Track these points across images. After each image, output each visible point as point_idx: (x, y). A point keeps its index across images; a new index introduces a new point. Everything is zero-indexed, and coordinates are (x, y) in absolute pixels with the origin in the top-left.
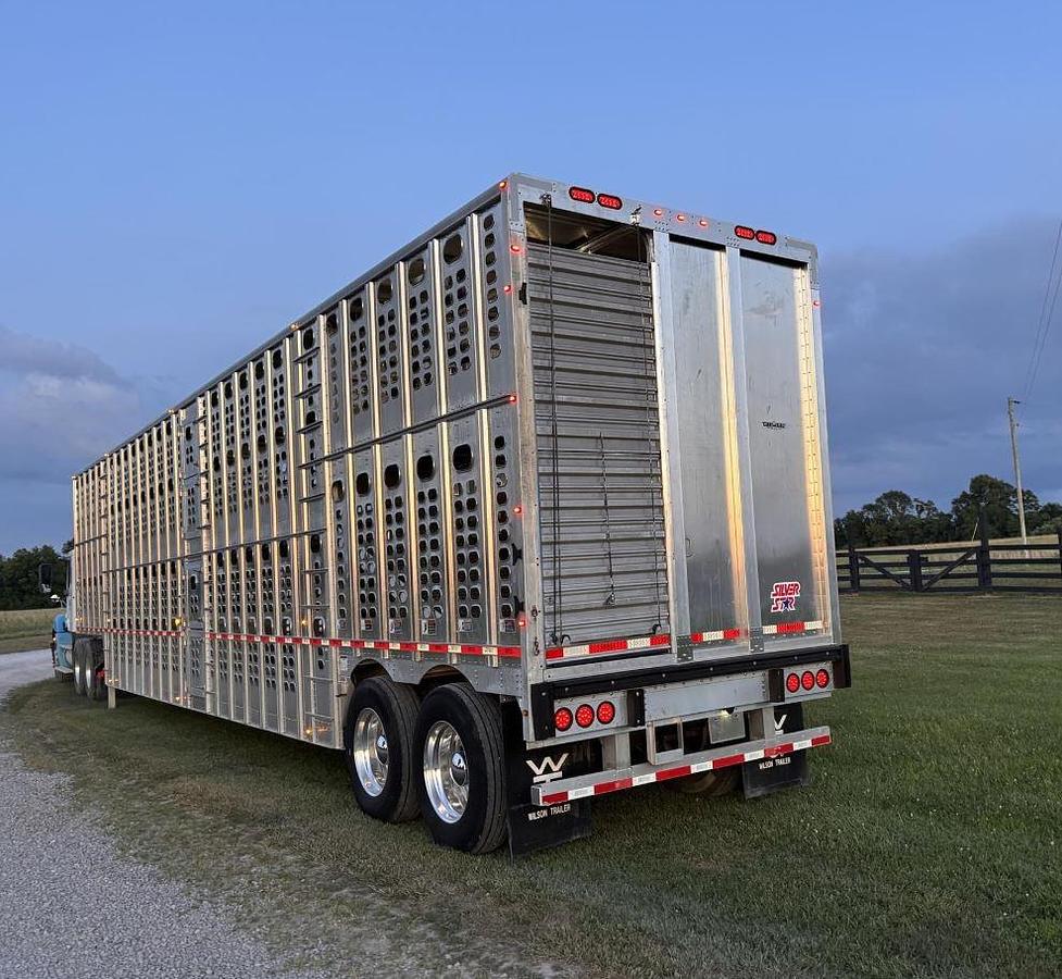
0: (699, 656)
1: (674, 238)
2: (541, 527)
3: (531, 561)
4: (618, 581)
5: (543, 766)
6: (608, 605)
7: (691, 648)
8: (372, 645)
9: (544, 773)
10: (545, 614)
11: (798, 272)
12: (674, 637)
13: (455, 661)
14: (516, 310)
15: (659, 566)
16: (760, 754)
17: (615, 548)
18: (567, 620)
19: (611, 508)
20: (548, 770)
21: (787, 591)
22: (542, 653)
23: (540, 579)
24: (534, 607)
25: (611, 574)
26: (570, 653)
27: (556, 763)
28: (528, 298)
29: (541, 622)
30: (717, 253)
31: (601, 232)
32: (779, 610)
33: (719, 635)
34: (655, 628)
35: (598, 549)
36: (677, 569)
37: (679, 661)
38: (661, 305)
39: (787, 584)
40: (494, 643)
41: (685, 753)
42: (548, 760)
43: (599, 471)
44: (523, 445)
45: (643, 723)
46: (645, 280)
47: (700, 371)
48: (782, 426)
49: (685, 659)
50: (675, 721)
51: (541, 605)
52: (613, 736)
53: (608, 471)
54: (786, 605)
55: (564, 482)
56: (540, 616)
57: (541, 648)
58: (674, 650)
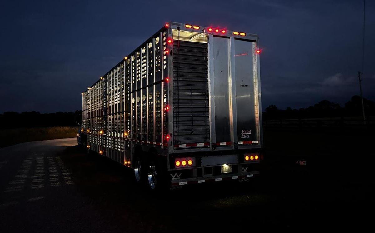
0: (218, 149)
1: (214, 36)
2: (174, 113)
3: (171, 121)
4: (195, 127)
5: (175, 176)
6: (192, 134)
7: (216, 147)
8: (139, 141)
9: (175, 178)
10: (174, 135)
11: (253, 43)
12: (211, 143)
13: (155, 146)
14: (169, 57)
15: (207, 124)
16: (237, 177)
17: (194, 119)
18: (180, 137)
19: (193, 108)
20: (176, 177)
21: (247, 132)
22: (173, 146)
23: (173, 126)
24: (171, 134)
25: (193, 126)
26: (180, 146)
27: (179, 175)
28: (172, 54)
29: (173, 137)
30: (228, 39)
31: (197, 35)
32: (244, 137)
33: (225, 144)
34: (205, 141)
35: (189, 119)
36: (212, 125)
37: (212, 150)
38: (210, 54)
39: (247, 130)
40: (163, 142)
41: (213, 175)
42: (176, 174)
43: (191, 98)
44: (169, 92)
45: (200, 166)
46: (205, 47)
47: (221, 71)
48: (247, 86)
49: (213, 150)
50: (211, 166)
51: (173, 133)
52: (193, 169)
53: (193, 98)
54: (246, 136)
55: (180, 101)
56: (172, 136)
57: (173, 144)
58: (211, 147)
